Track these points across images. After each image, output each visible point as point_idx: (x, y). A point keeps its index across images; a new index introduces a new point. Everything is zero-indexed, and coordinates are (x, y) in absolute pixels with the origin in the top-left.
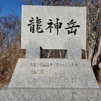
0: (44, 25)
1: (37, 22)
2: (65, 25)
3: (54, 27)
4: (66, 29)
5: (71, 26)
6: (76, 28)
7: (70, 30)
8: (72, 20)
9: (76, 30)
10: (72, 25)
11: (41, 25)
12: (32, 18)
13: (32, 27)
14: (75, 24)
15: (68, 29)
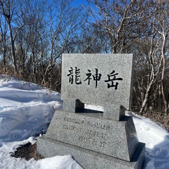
0: (83, 76)
1: (76, 73)
2: (104, 77)
3: (93, 79)
4: (106, 81)
5: (111, 78)
6: (117, 81)
7: (110, 83)
8: (114, 72)
9: (117, 84)
10: (113, 77)
11: (79, 76)
12: (72, 68)
13: (71, 77)
14: (117, 77)
15: (108, 82)
